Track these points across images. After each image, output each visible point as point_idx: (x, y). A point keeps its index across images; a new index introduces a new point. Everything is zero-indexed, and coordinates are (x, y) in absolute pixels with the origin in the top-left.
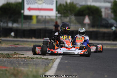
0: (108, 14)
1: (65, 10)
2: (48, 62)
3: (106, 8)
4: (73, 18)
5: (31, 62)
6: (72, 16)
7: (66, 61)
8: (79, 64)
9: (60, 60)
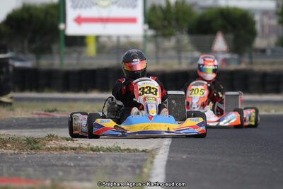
0: (270, 26)
1: (165, 19)
2: (138, 160)
3: (265, 13)
4: (185, 39)
5: (95, 162)
6: (182, 33)
7: (184, 157)
8: (219, 164)
9: (167, 154)
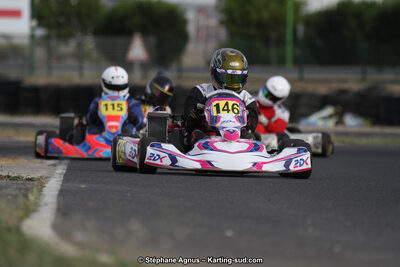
1: (62, 13)
3: (201, 10)
6: (86, 34)
7: (84, 186)
9: (60, 183)
